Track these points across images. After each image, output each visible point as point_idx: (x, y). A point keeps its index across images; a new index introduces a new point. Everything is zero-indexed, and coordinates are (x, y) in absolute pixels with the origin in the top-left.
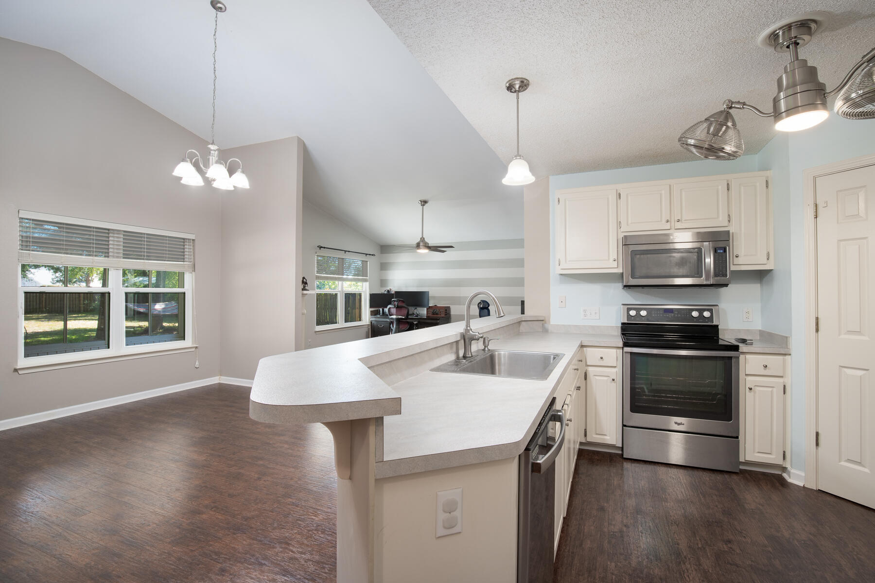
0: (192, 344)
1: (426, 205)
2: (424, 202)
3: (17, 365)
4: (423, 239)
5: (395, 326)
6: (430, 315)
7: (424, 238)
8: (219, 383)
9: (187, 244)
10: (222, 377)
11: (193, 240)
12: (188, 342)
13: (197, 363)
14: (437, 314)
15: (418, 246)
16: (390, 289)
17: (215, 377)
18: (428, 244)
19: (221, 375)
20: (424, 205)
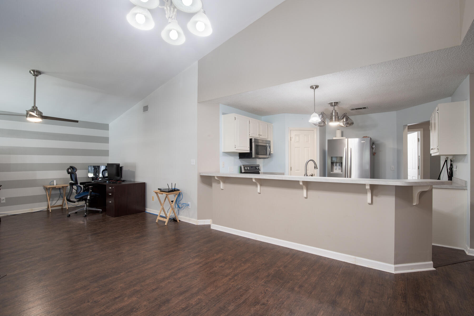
2: (37, 73)
20: (37, 76)
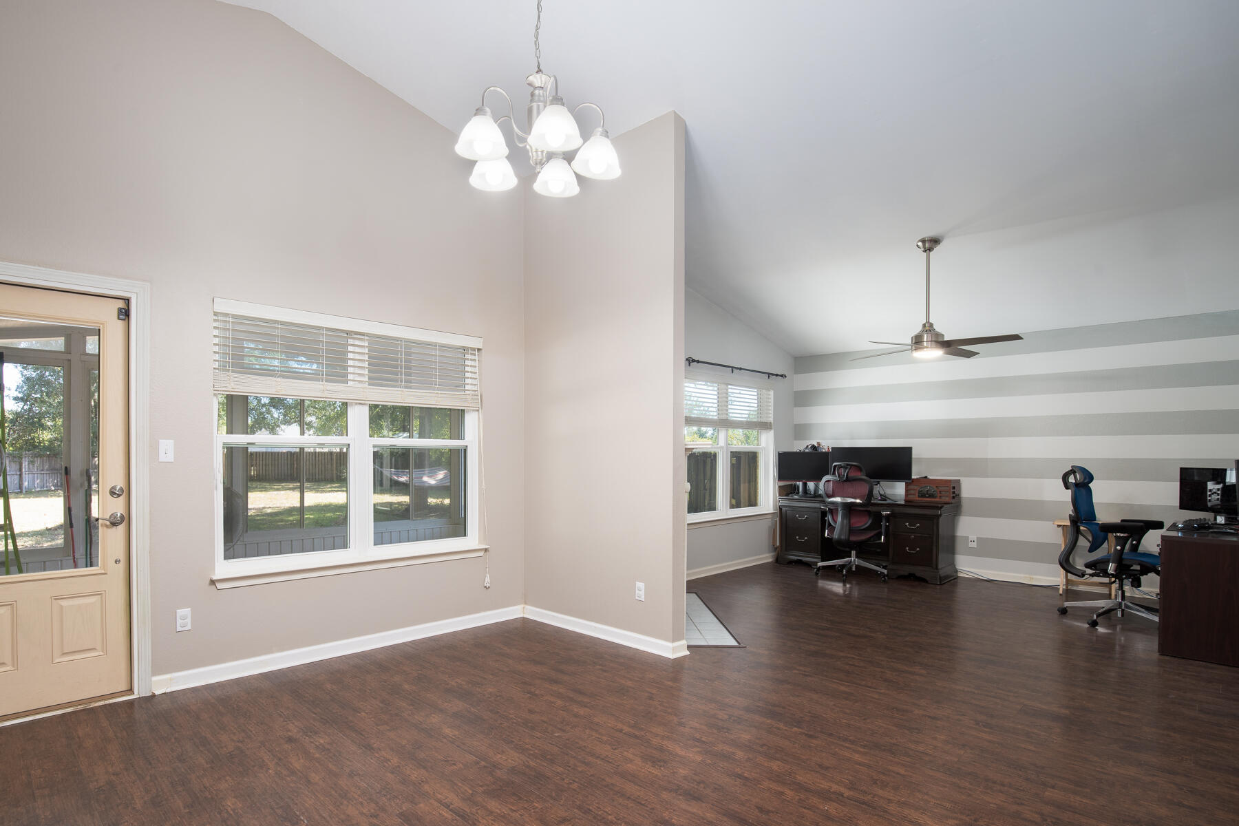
0: (480, 542)
1: (937, 249)
2: (931, 243)
3: (214, 574)
4: (928, 327)
5: (839, 519)
6: (915, 497)
7: (931, 325)
8: (523, 619)
9: (470, 357)
10: (528, 607)
11: (479, 350)
12: (472, 540)
13: (488, 579)
14: (931, 496)
15: (917, 342)
16: (818, 443)
17: (515, 605)
18: (943, 335)
19: (526, 603)
20: (930, 249)
